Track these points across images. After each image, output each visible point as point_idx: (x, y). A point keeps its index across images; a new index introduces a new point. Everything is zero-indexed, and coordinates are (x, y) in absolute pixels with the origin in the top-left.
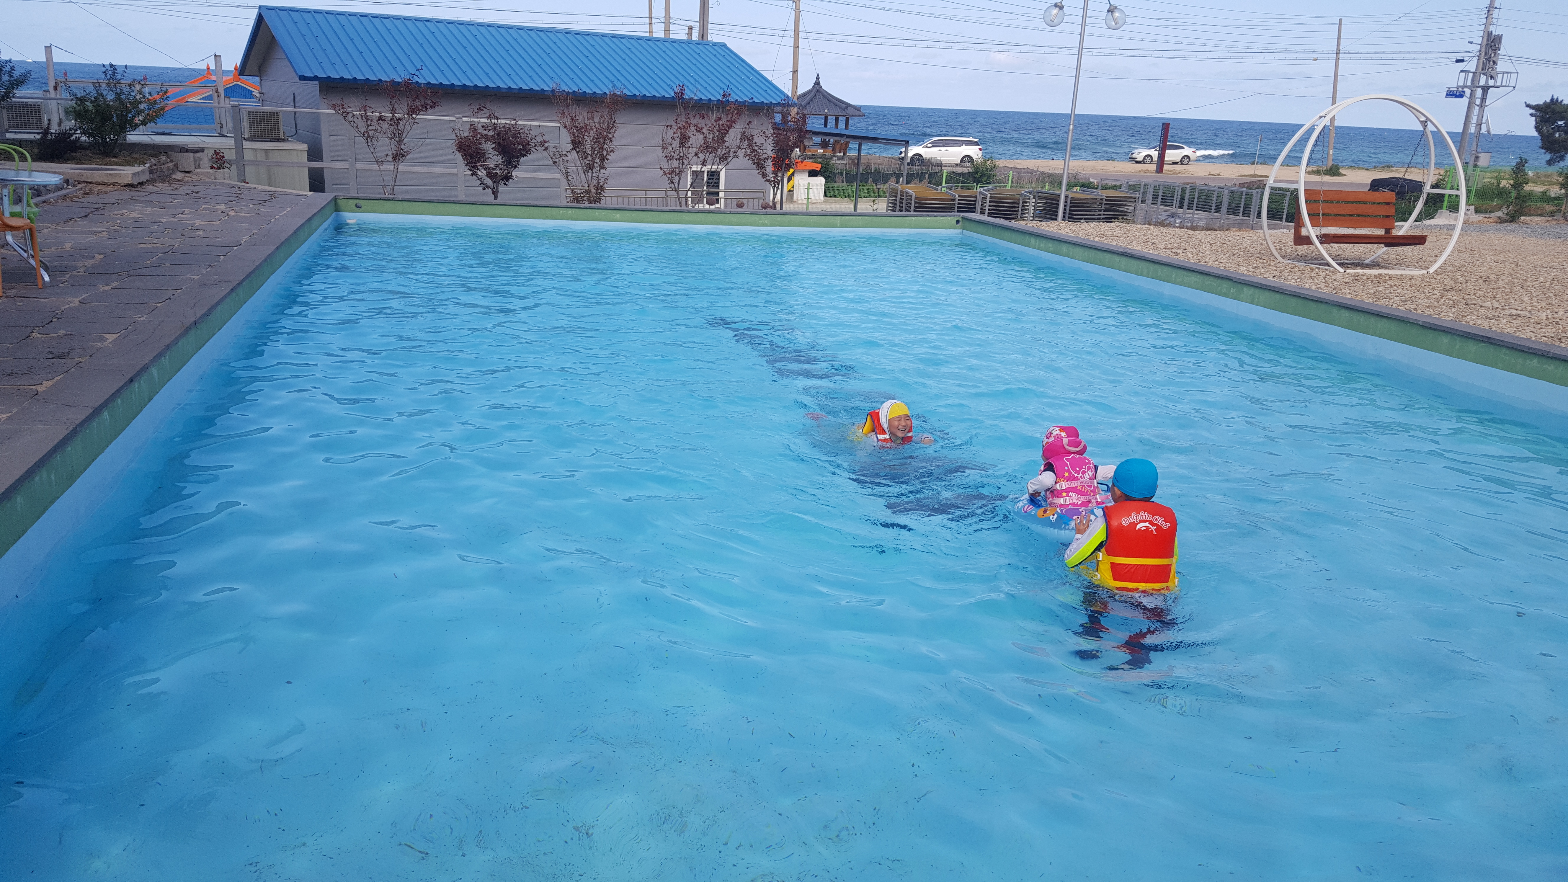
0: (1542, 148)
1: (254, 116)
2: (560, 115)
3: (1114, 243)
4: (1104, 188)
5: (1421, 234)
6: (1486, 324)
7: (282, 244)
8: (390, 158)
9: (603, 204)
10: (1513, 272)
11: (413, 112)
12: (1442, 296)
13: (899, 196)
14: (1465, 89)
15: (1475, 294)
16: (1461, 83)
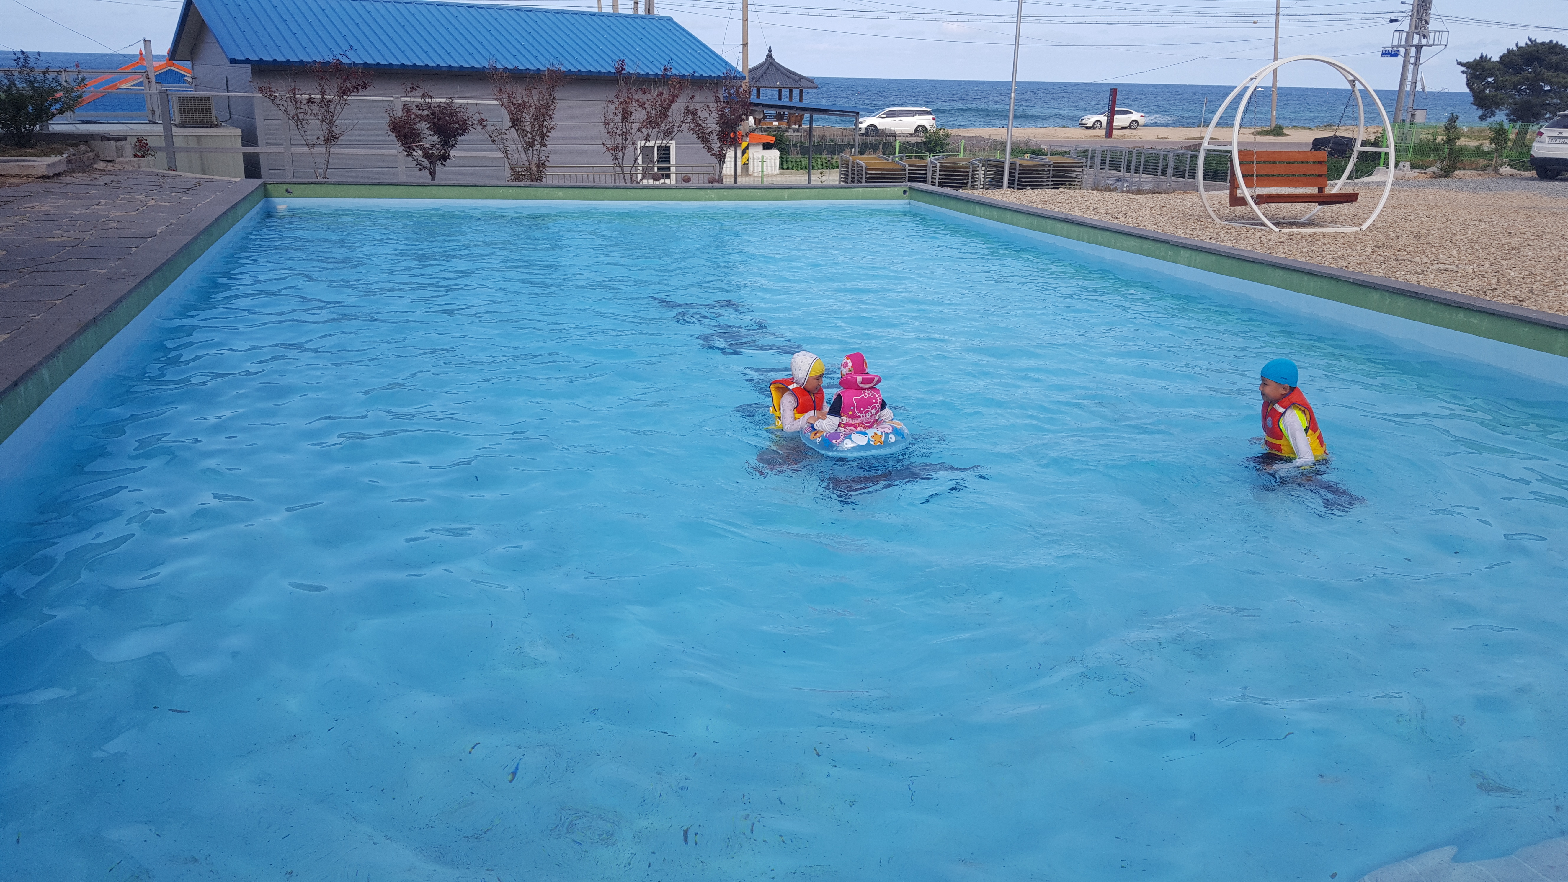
0: (1474, 104)
1: (185, 102)
2: (496, 92)
3: (1057, 210)
4: (1053, 154)
5: (1351, 192)
6: (1414, 279)
7: (201, 233)
8: (321, 141)
9: (544, 182)
10: (1442, 227)
11: (344, 94)
12: (1373, 253)
13: (850, 167)
14: (1400, 49)
15: (1405, 250)
16: (1396, 43)
